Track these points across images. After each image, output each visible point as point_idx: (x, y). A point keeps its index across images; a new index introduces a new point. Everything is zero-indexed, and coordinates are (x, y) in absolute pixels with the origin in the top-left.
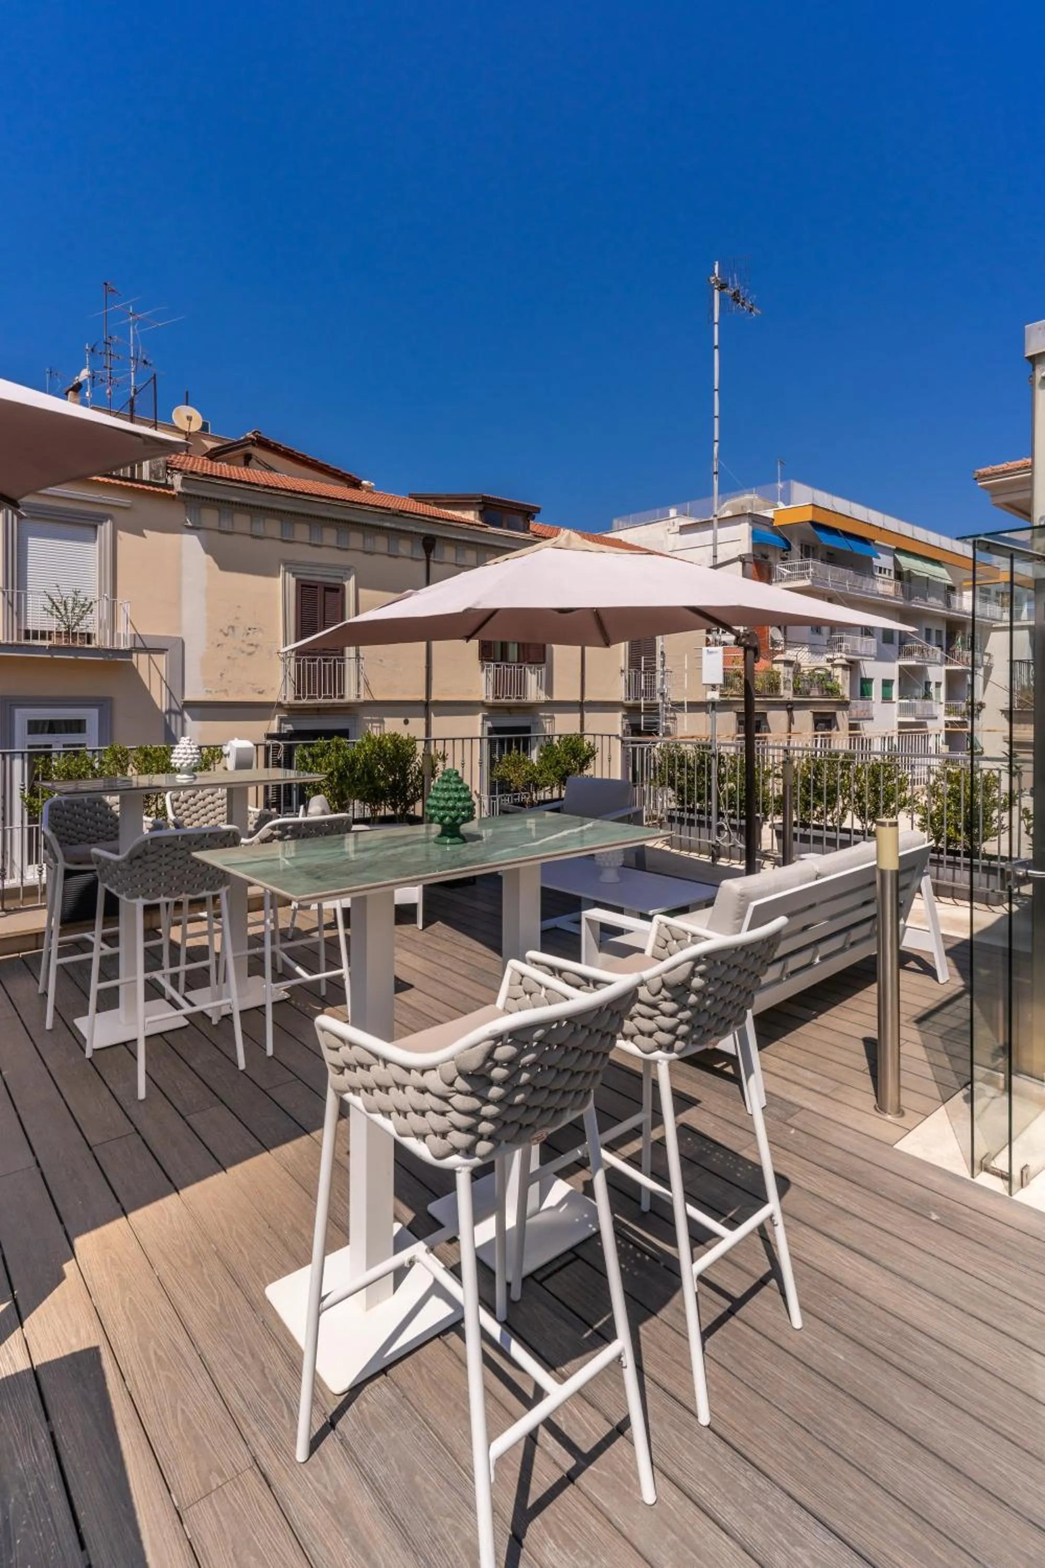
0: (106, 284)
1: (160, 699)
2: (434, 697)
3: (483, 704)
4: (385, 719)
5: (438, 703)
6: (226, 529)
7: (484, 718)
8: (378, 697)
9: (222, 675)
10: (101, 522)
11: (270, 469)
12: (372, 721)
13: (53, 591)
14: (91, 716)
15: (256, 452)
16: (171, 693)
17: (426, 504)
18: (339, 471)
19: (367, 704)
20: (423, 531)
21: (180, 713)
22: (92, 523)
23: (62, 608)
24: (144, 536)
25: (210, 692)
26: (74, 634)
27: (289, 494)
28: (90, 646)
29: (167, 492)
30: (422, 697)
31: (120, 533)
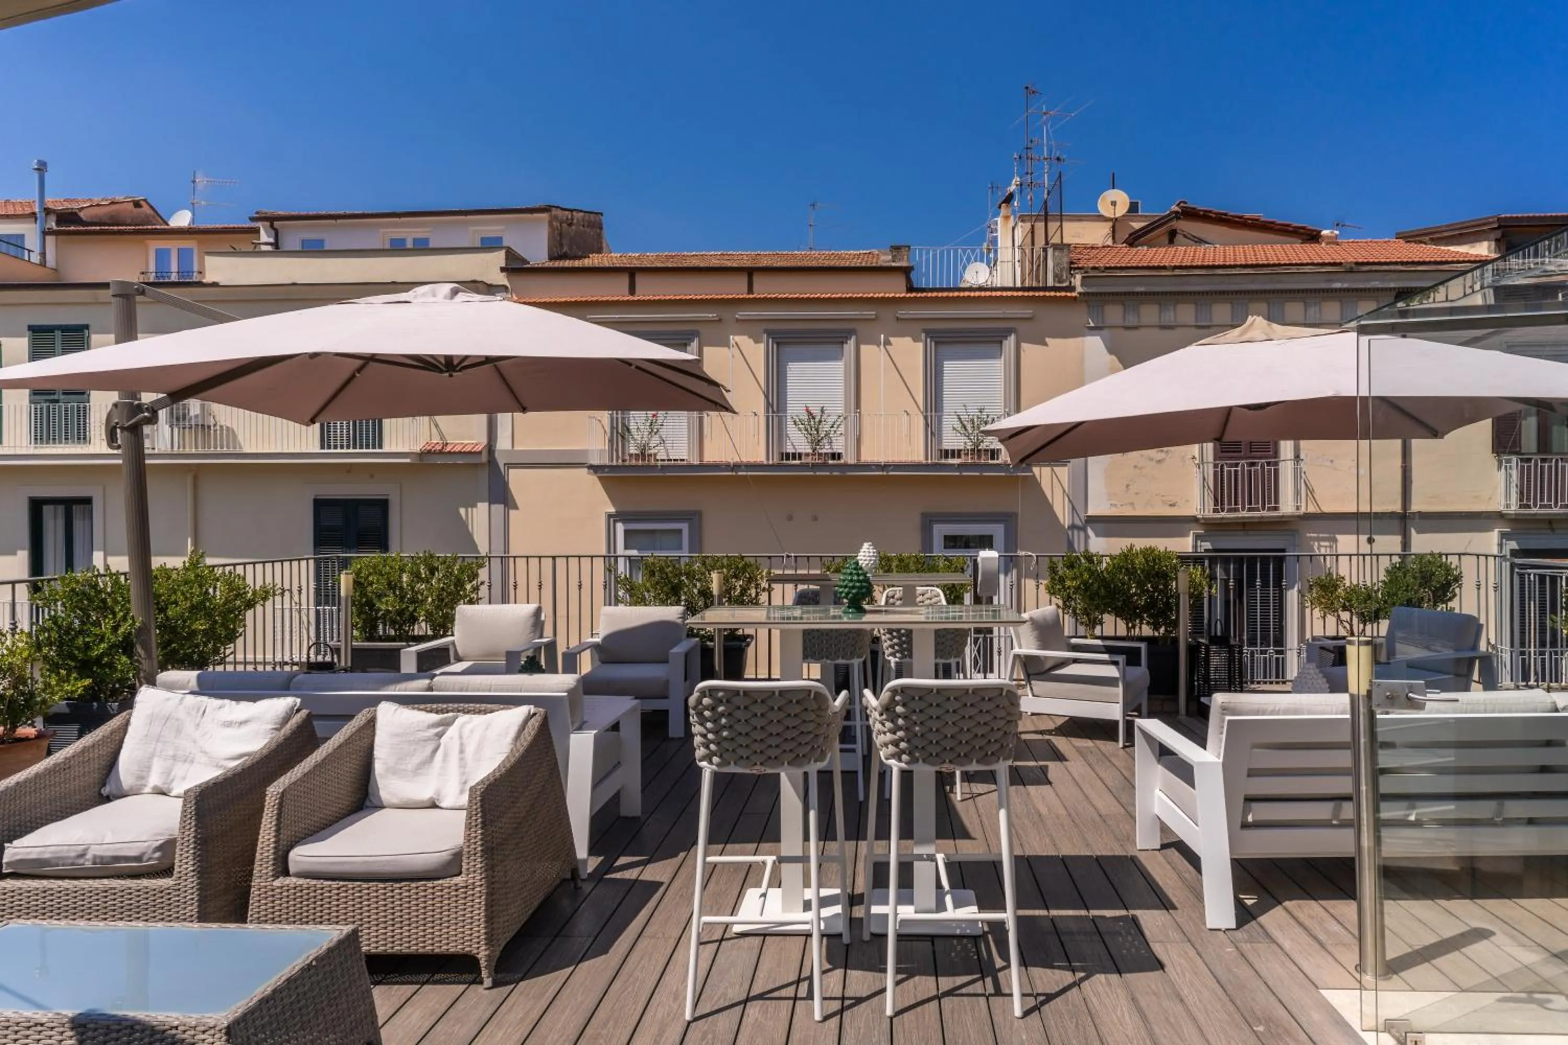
0: (1027, 88)
1: (1063, 513)
2: (1415, 507)
3: (1500, 516)
4: (1338, 537)
5: (1424, 516)
6: (1131, 324)
7: (1503, 536)
8: (1327, 509)
9: (1128, 486)
10: (1006, 337)
11: (1200, 241)
12: (1319, 539)
13: (961, 411)
14: (997, 531)
15: (1184, 226)
16: (1073, 508)
17: (1421, 242)
18: (1288, 225)
19: (1308, 517)
20: (1392, 285)
21: (1084, 529)
22: (996, 339)
23: (969, 426)
24: (1046, 344)
25: (1116, 505)
26: (979, 451)
27: (1203, 272)
28: (995, 462)
29: (1069, 294)
30: (1397, 507)
31: (1024, 345)
